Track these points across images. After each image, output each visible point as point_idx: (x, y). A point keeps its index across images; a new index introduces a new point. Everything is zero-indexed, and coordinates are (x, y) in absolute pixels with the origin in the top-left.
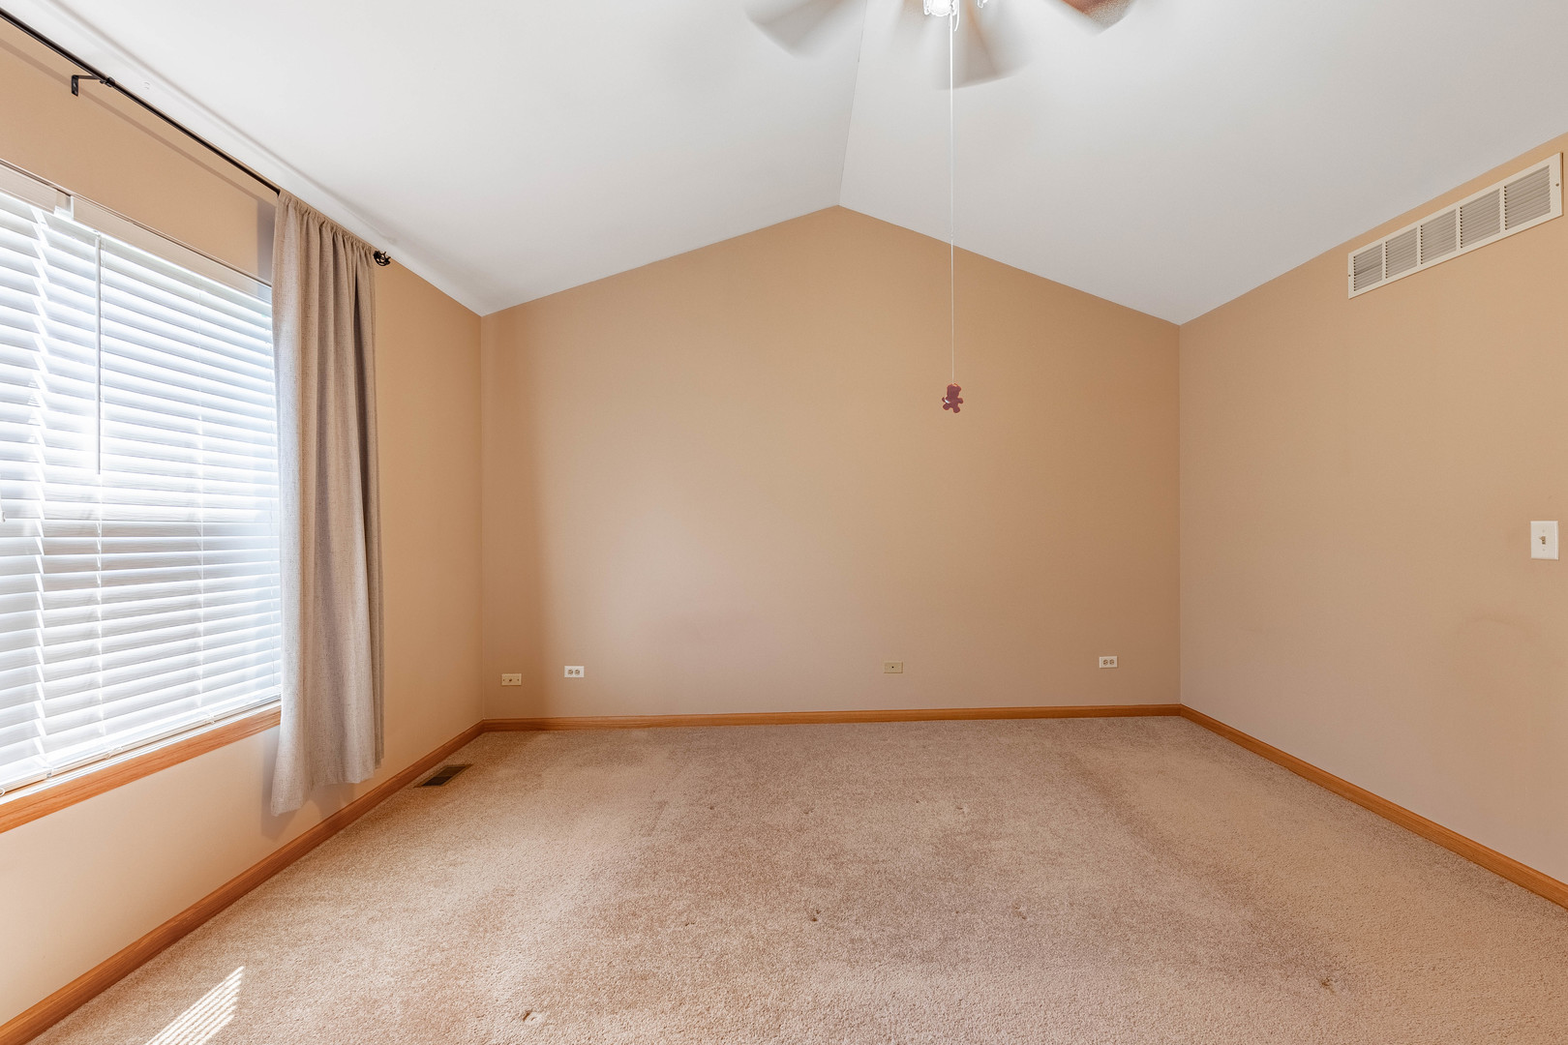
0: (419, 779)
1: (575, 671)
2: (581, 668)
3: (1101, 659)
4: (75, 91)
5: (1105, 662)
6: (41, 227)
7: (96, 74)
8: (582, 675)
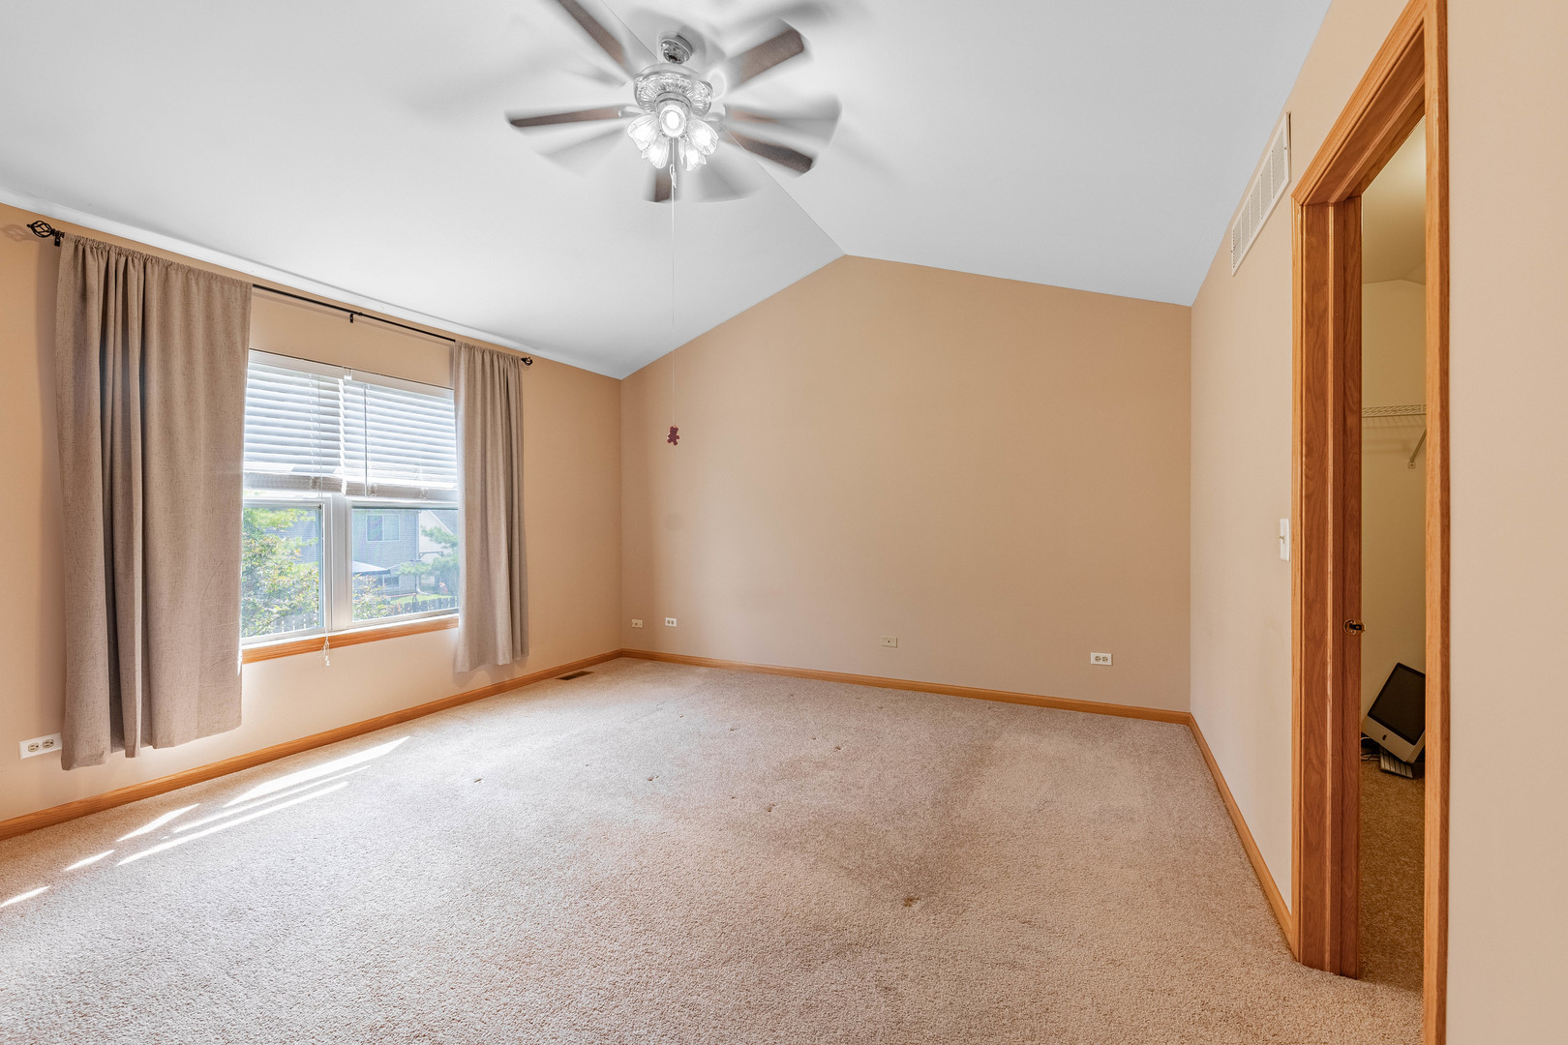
0: (561, 676)
1: (671, 622)
2: (675, 620)
3: (1093, 655)
4: (352, 321)
5: (1097, 659)
6: (341, 386)
7: (356, 313)
8: (675, 625)
